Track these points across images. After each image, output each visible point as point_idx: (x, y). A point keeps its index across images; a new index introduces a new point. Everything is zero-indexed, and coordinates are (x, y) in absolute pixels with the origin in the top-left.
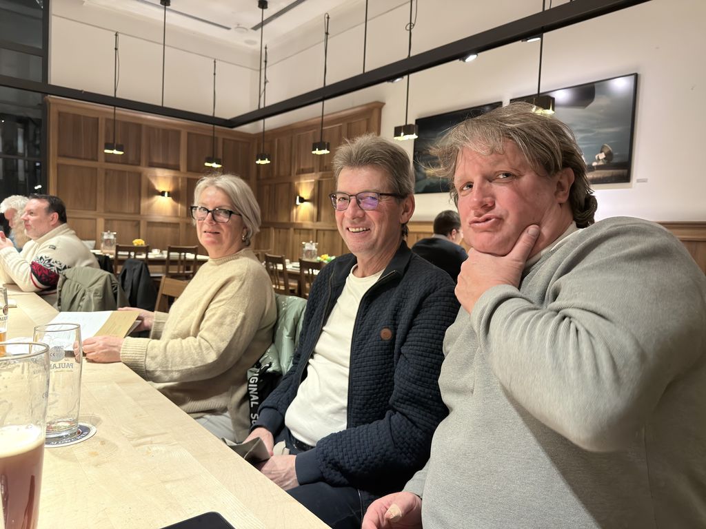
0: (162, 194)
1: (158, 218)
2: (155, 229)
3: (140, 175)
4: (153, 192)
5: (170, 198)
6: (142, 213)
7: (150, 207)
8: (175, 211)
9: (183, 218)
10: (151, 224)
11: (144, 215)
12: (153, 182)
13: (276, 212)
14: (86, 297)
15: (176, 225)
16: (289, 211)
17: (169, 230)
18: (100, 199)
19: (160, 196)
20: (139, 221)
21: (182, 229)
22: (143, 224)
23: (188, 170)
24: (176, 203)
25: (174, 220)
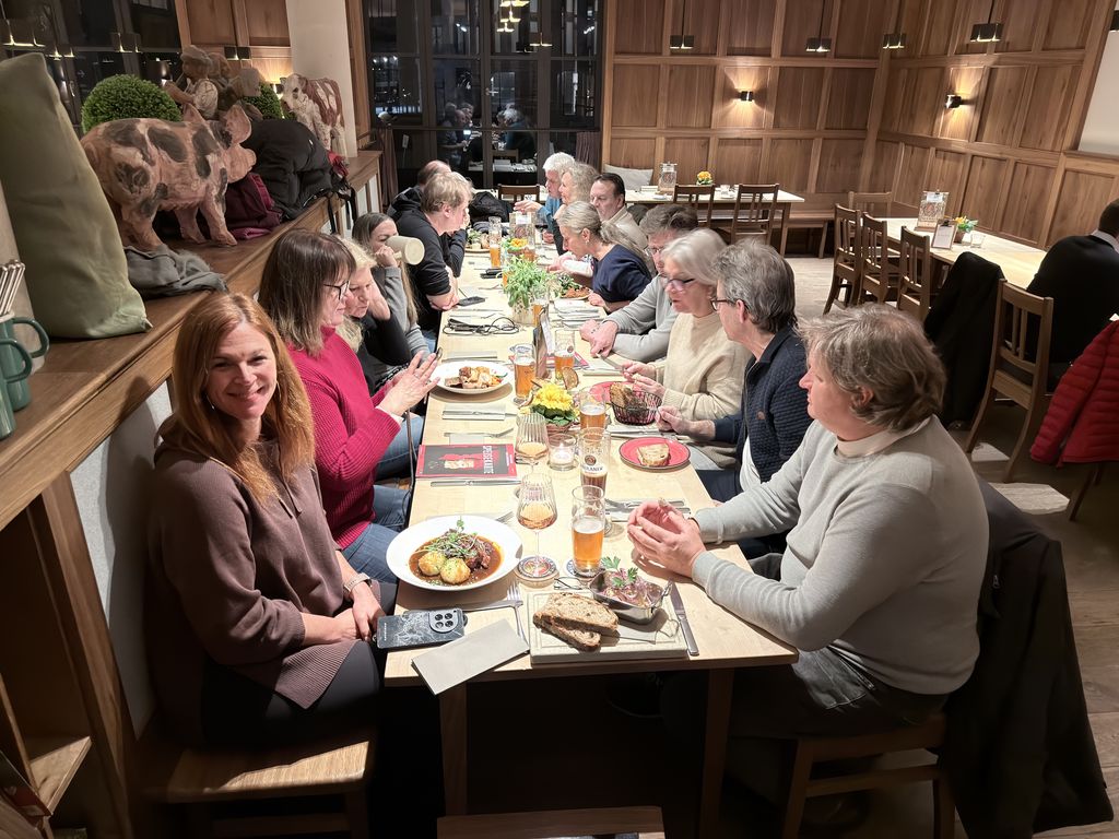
0: (742, 96)
1: (734, 133)
2: (728, 149)
3: (714, 69)
4: (732, 94)
5: (753, 102)
6: (713, 126)
7: (724, 116)
8: (758, 120)
9: (768, 130)
10: (724, 142)
11: (715, 129)
13: (912, 117)
15: (757, 141)
16: (934, 115)
17: (746, 150)
18: (662, 108)
19: (739, 100)
20: (709, 139)
21: (765, 148)
22: (713, 143)
23: (783, 55)
24: (760, 109)
25: (755, 134)
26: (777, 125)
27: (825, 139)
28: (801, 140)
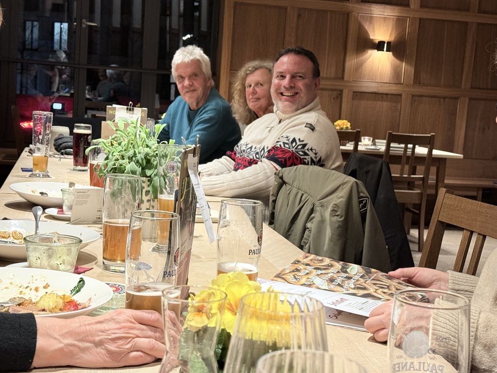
0: (379, 46)
1: (369, 86)
2: (364, 103)
3: (347, 15)
4: (368, 44)
5: (390, 54)
6: (346, 78)
7: (359, 67)
8: (396, 73)
9: (408, 86)
10: (359, 95)
11: (348, 82)
12: (367, 26)
14: (317, 216)
15: (395, 98)
17: (384, 105)
19: (375, 51)
20: (341, 91)
21: (405, 105)
22: (346, 97)
23: (422, 6)
24: (397, 62)
25: (393, 89)
26: (417, 80)
27: (470, 99)
28: (444, 98)
